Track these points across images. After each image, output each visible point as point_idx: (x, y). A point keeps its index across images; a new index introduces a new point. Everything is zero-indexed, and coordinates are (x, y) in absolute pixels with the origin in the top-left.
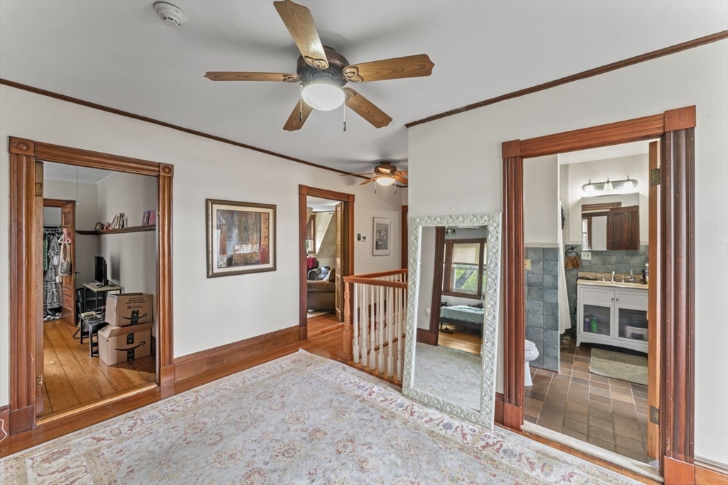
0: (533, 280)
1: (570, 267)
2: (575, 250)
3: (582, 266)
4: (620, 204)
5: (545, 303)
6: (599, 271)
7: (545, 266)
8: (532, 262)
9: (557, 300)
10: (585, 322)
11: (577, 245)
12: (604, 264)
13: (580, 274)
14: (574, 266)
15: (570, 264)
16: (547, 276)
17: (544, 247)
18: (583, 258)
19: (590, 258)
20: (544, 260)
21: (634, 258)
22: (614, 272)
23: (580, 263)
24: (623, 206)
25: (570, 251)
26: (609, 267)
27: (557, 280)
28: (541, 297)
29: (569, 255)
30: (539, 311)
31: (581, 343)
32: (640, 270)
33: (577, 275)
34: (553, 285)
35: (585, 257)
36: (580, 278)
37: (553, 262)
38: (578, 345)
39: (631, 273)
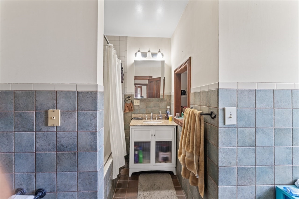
0: (63, 141)
1: (127, 111)
2: (130, 98)
3: (134, 110)
4: (152, 77)
5: (80, 174)
6: (144, 112)
7: (81, 119)
8: (63, 114)
9: (95, 167)
10: (135, 155)
11: (132, 95)
12: (147, 108)
13: (134, 116)
14: (129, 110)
15: (127, 109)
16: (83, 133)
17: (80, 89)
18: (135, 104)
19: (139, 104)
20: (80, 110)
21: (162, 103)
22: (152, 113)
23: (134, 107)
24: (153, 78)
25: (127, 99)
26: (149, 109)
27: (95, 138)
28: (75, 165)
29: (127, 102)
30: (71, 186)
31: (132, 173)
32: (164, 110)
33: (132, 117)
34: (91, 146)
35: (136, 103)
36: (133, 119)
37: (91, 113)
38: (130, 175)
39: (161, 113)
